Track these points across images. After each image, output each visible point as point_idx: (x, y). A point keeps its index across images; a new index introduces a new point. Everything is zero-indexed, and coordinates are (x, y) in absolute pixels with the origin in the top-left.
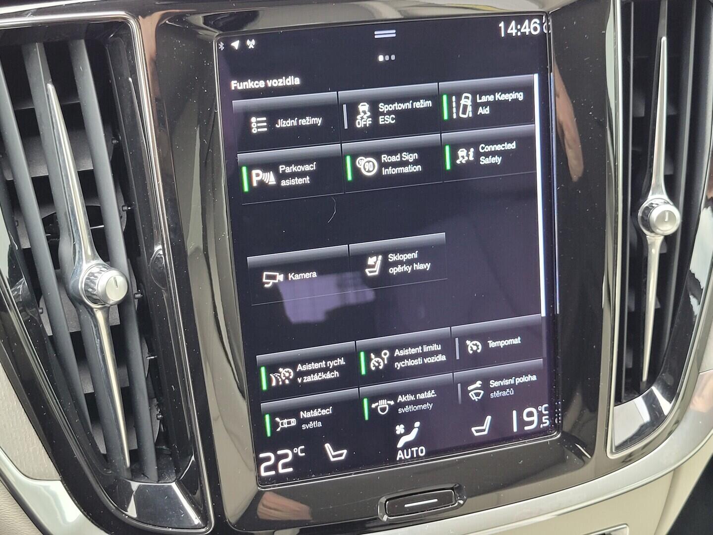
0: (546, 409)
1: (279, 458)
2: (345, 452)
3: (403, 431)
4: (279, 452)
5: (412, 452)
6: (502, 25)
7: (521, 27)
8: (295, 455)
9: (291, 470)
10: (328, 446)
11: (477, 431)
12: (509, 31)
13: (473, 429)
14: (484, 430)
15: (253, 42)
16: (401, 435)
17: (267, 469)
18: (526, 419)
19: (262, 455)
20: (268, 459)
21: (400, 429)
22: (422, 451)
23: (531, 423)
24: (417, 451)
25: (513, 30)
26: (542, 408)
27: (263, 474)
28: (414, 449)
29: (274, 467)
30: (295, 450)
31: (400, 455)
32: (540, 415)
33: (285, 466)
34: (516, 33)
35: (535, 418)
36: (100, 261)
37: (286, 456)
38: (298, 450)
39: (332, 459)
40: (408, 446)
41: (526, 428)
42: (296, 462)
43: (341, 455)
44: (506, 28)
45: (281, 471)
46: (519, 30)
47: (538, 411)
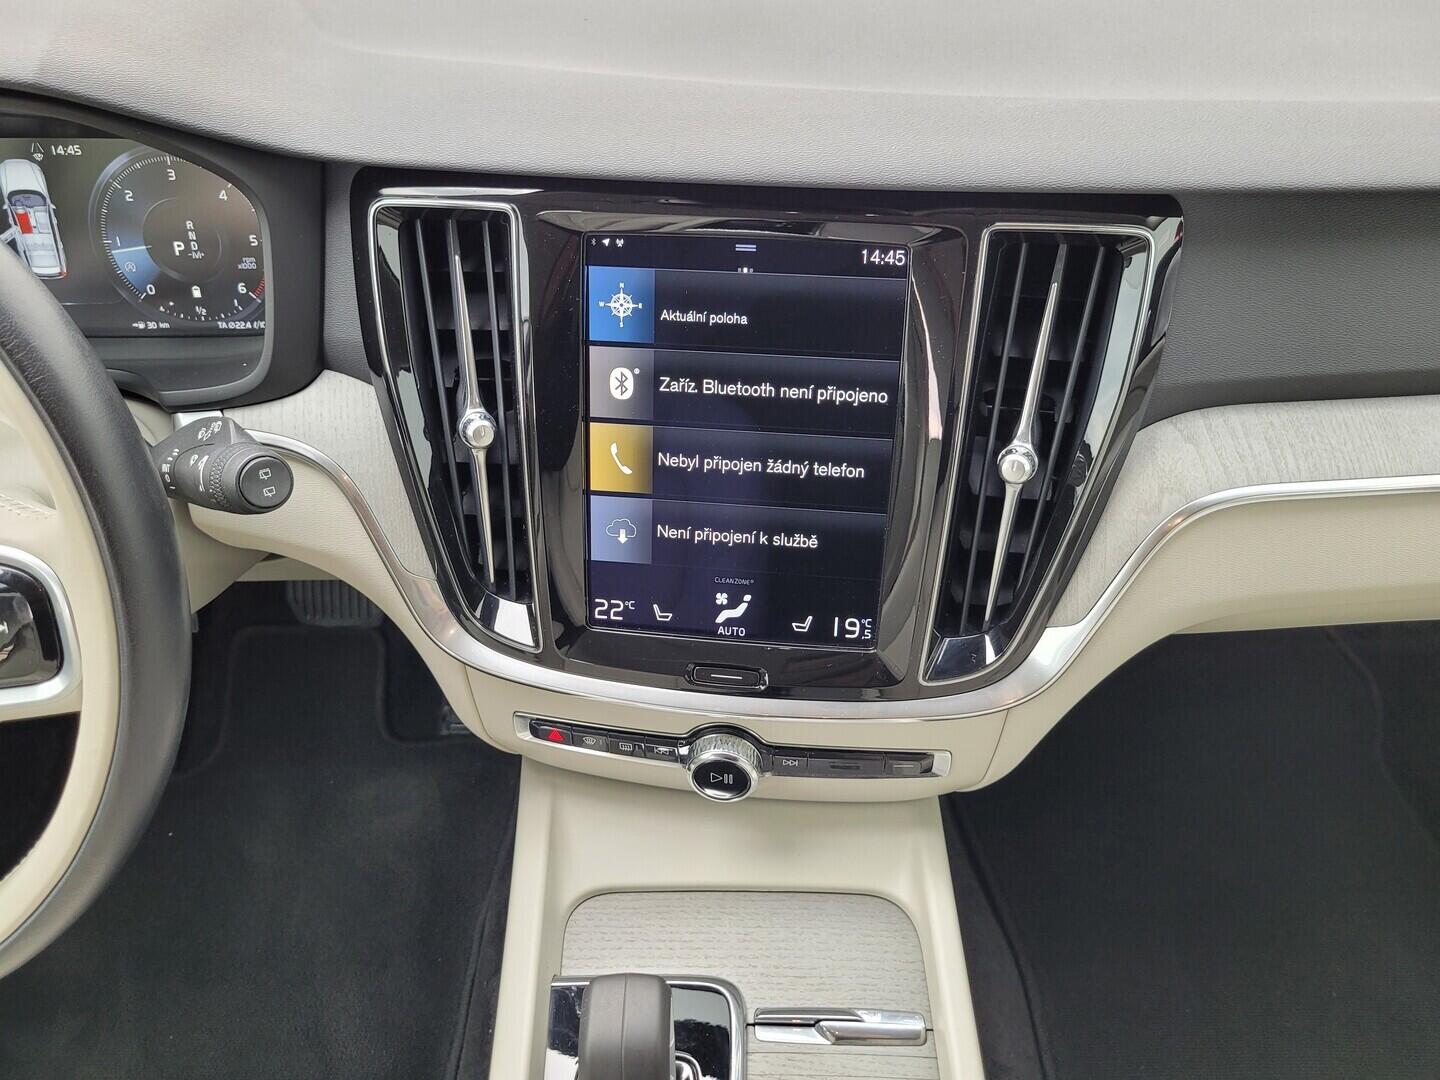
0: (869, 623)
1: (611, 606)
2: (671, 615)
3: (725, 602)
4: (612, 601)
5: (733, 631)
6: (865, 252)
7: (885, 256)
8: (626, 607)
9: (620, 618)
10: (655, 606)
11: (797, 627)
12: (872, 259)
13: (794, 624)
14: (804, 628)
16: (722, 608)
17: (600, 613)
18: (848, 627)
19: (597, 601)
20: (602, 605)
21: (722, 598)
22: (742, 632)
23: (853, 632)
24: (737, 631)
25: (876, 258)
26: (866, 622)
27: (597, 616)
28: (735, 629)
29: (607, 613)
30: (627, 603)
31: (721, 630)
32: (863, 627)
33: (616, 614)
34: (880, 262)
35: (857, 629)
36: (482, 410)
37: (618, 606)
38: (629, 604)
39: (659, 619)
40: (729, 622)
41: (847, 636)
42: (625, 612)
43: (667, 617)
44: (870, 254)
45: (612, 617)
46: (883, 259)
47: (860, 623)
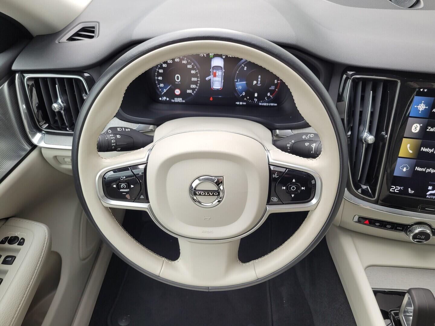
3: (431, 189)
4: (397, 187)
8: (400, 189)
9: (398, 192)
15: (426, 90)
16: (429, 190)
17: (392, 190)
19: (392, 186)
20: (393, 188)
22: (434, 197)
24: (432, 197)
27: (391, 191)
29: (394, 190)
30: (401, 188)
31: (427, 196)
33: (397, 190)
36: (369, 133)
38: (402, 188)
39: (410, 192)
40: (431, 194)
42: (400, 190)
43: (412, 192)
45: (395, 191)
